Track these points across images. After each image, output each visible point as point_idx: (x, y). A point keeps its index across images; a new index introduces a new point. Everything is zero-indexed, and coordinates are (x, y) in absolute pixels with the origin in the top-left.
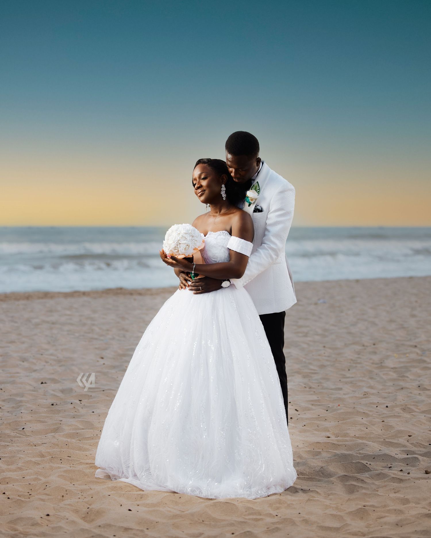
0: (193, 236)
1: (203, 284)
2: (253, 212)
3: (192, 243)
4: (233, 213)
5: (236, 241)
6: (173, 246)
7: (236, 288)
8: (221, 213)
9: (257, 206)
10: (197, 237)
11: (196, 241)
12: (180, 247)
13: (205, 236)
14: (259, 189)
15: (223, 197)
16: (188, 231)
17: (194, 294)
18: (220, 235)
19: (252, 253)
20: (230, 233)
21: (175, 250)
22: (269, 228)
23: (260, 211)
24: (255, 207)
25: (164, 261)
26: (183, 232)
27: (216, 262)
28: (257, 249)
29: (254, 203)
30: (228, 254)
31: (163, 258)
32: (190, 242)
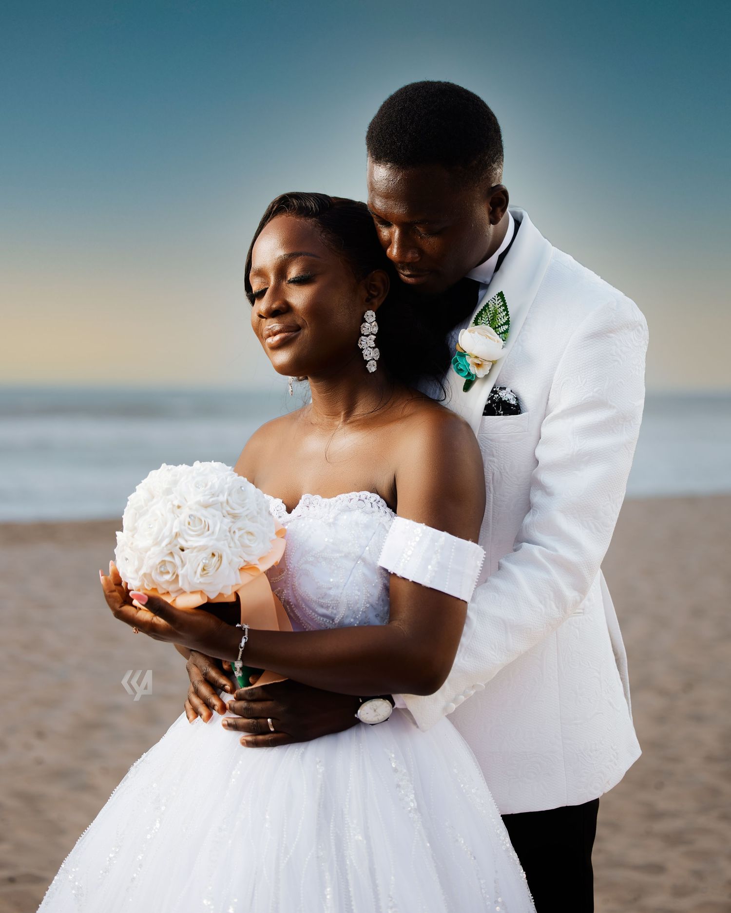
0: (235, 517)
1: (282, 709)
2: (484, 414)
3: (232, 545)
4: (403, 418)
5: (418, 539)
6: (154, 557)
7: (415, 723)
8: (351, 419)
9: (501, 389)
10: (253, 519)
11: (250, 537)
12: (183, 564)
13: (289, 511)
14: (507, 323)
15: (367, 362)
16: (213, 495)
17: (243, 744)
18: (348, 509)
19: (483, 580)
20: (392, 502)
21: (162, 573)
22: (545, 477)
23: (513, 409)
24: (492, 391)
25: (120, 615)
26: (195, 497)
27: (333, 620)
28: (503, 561)
29: (487, 377)
30: (380, 587)
31: (117, 606)
32: (222, 542)
